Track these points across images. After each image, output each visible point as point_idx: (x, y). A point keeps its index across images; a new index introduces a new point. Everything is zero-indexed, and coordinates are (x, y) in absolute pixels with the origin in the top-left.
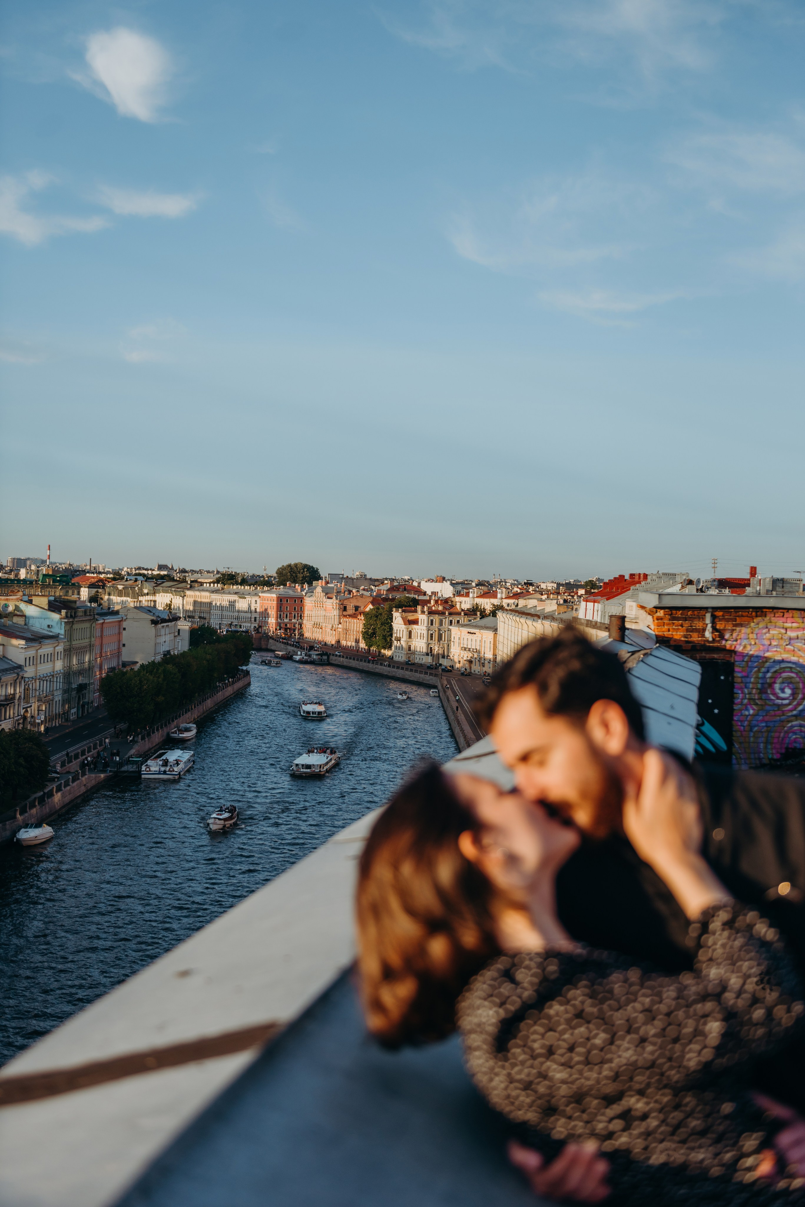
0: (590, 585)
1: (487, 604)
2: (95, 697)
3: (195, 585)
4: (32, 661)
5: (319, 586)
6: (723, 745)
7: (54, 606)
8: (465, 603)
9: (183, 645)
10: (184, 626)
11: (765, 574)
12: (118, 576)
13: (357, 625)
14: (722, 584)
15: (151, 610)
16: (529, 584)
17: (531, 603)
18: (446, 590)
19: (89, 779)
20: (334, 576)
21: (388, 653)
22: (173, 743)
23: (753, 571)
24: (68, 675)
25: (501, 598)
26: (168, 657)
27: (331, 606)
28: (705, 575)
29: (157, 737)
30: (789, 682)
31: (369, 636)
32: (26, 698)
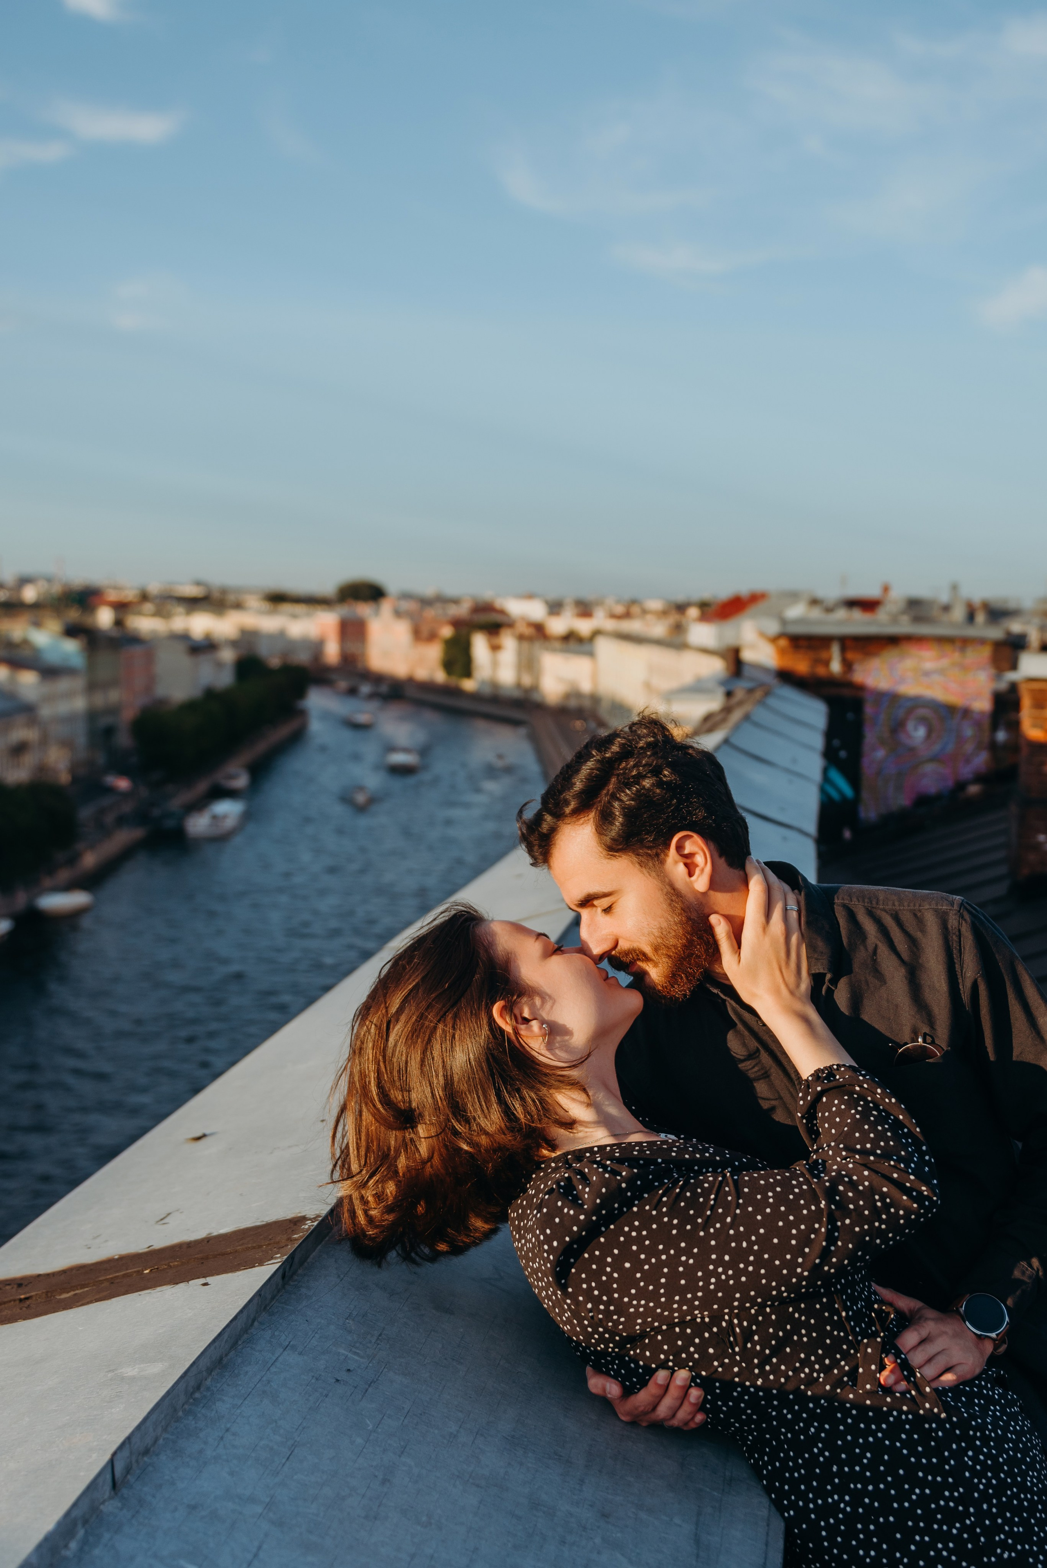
0: (704, 606)
1: (584, 627)
2: (124, 740)
3: (238, 606)
4: (49, 699)
5: (386, 607)
6: (848, 791)
7: (71, 631)
8: (558, 626)
9: (225, 679)
10: (228, 655)
11: (899, 593)
12: (144, 597)
13: (434, 653)
14: (852, 604)
15: (184, 637)
16: (634, 602)
17: (634, 626)
18: (535, 610)
19: (124, 837)
20: (406, 596)
21: (469, 685)
22: (220, 793)
23: (886, 589)
24: (92, 715)
25: (600, 620)
26: (210, 694)
27: (401, 631)
28: (832, 592)
29: (202, 787)
30: (923, 720)
31: (448, 665)
32: (44, 741)
